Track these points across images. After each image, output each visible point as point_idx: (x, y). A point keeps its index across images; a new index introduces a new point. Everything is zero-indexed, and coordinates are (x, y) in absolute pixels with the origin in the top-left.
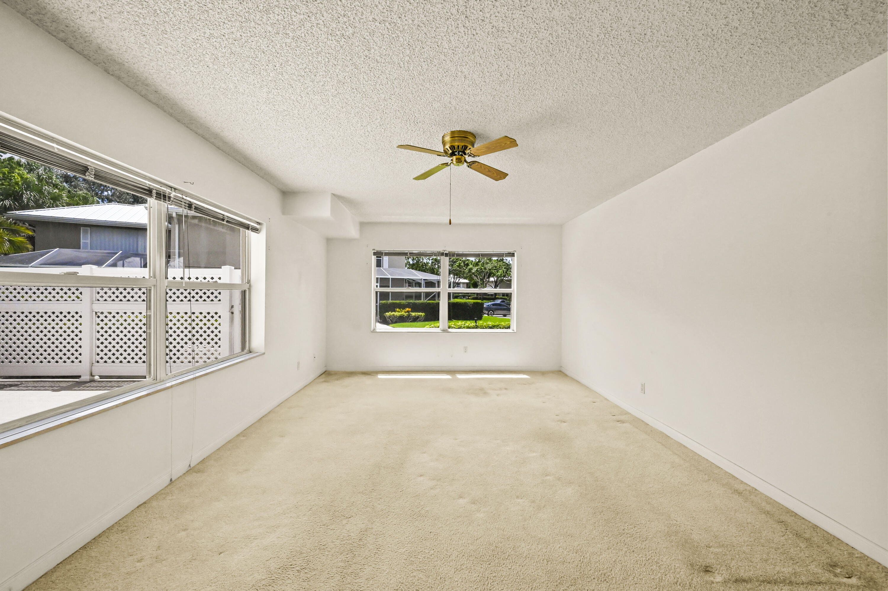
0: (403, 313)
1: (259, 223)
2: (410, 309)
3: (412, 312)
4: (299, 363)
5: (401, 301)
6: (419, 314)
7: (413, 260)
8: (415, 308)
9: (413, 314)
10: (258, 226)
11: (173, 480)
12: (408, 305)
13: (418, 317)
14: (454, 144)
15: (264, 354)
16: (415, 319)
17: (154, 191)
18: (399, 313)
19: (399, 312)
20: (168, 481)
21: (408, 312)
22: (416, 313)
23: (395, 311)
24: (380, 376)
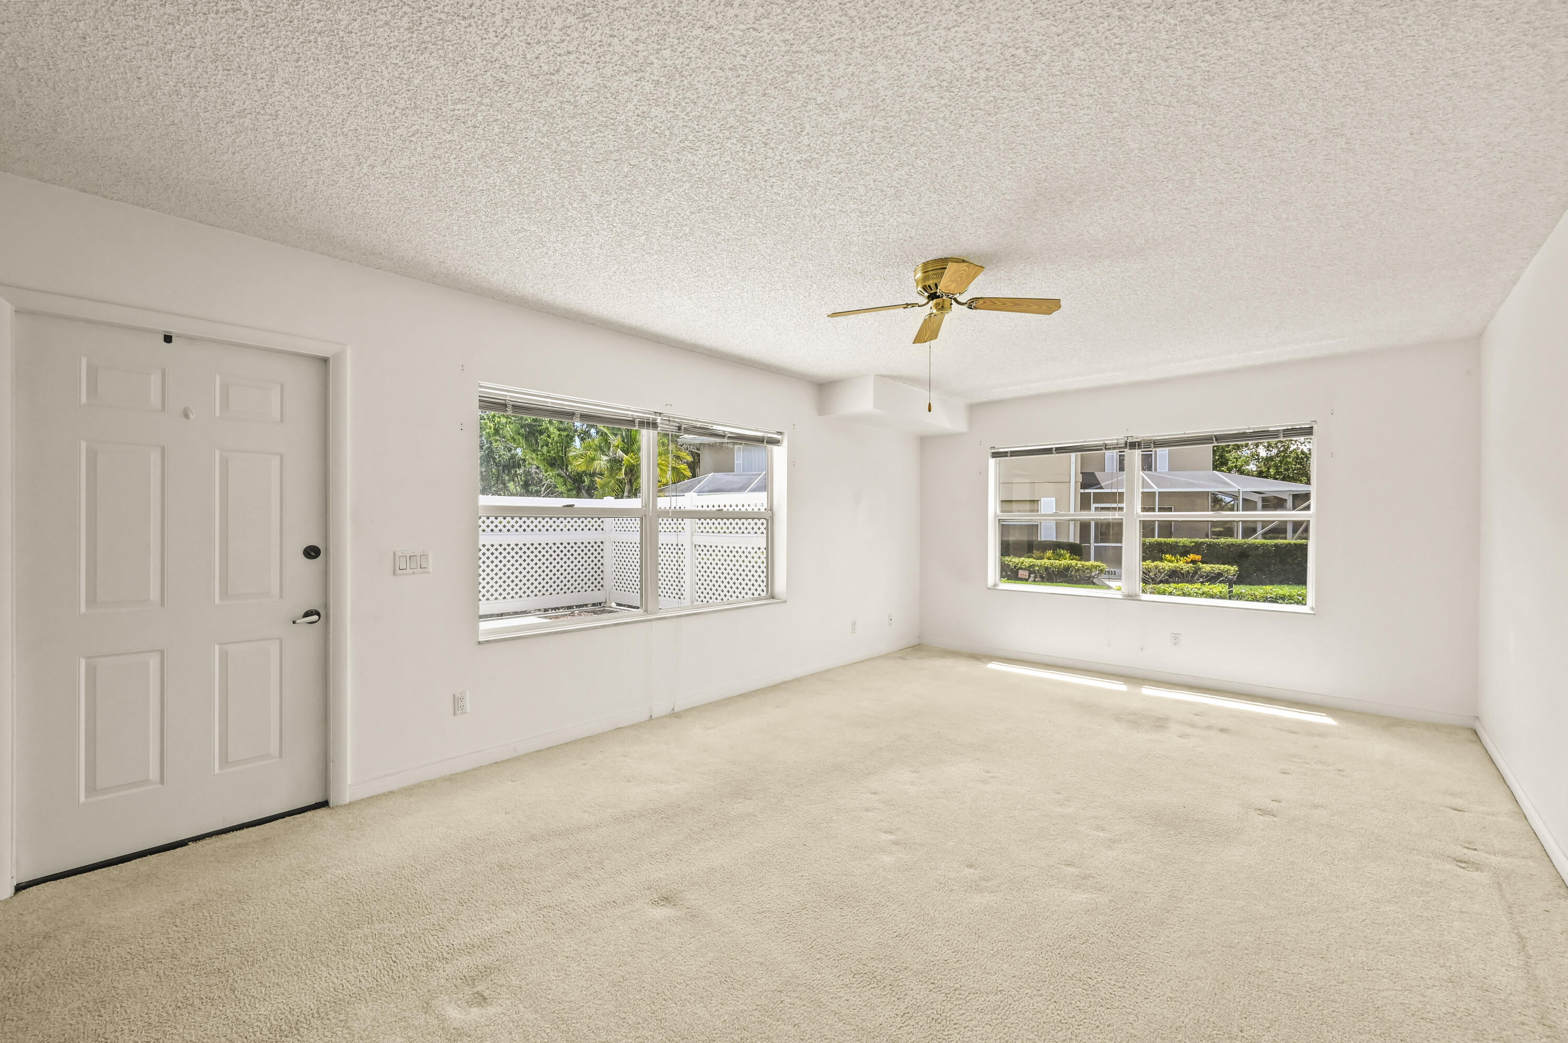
0: (1183, 564)
1: (780, 433)
2: (1198, 557)
3: (1203, 562)
4: (854, 624)
5: (1178, 540)
6: (1222, 567)
7: (1269, 447)
8: (1213, 554)
9: (1207, 568)
10: (779, 437)
11: (653, 717)
12: (1196, 548)
13: (1220, 575)
14: (927, 283)
15: (785, 602)
16: (1213, 578)
17: (637, 421)
18: (1170, 564)
19: (1171, 561)
20: (647, 717)
21: (1193, 562)
22: (1217, 566)
23: (1161, 560)
24: (994, 666)
